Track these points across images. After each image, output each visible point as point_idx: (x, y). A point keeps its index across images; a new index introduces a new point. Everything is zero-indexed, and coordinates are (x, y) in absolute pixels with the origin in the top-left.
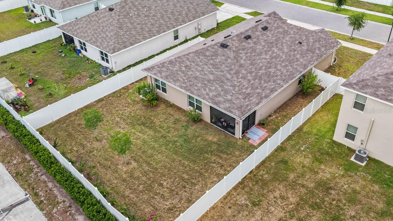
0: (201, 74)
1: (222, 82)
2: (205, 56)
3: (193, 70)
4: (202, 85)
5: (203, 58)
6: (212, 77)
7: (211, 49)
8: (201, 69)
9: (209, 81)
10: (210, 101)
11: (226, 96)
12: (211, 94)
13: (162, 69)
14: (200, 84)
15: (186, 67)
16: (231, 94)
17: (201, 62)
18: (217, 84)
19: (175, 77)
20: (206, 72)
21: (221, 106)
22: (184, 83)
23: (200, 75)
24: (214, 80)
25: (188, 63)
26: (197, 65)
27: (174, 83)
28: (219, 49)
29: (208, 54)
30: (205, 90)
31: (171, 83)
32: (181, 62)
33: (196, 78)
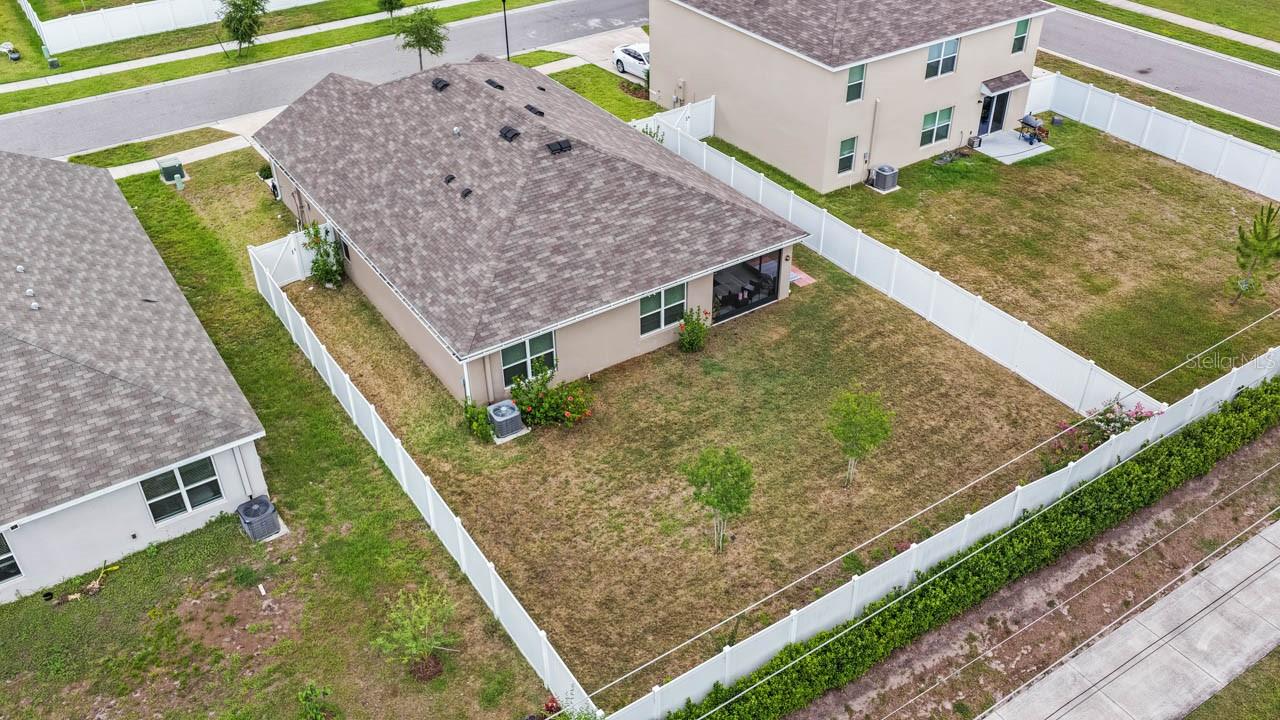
0: (616, 235)
1: (682, 209)
2: (555, 197)
3: (583, 243)
4: (657, 249)
5: (558, 205)
6: (646, 221)
7: (544, 176)
8: (597, 226)
9: (653, 230)
10: (721, 258)
11: (729, 225)
12: (700, 246)
13: (512, 307)
14: (649, 251)
15: (556, 250)
16: (727, 214)
17: (570, 215)
18: (677, 221)
19: (573, 290)
20: (619, 223)
21: (750, 248)
22: (616, 280)
23: (618, 239)
24: (660, 222)
25: (551, 241)
26: (574, 227)
27: (597, 303)
28: (559, 161)
29: (554, 189)
30: (676, 251)
31: (592, 308)
32: (529, 253)
33: (619, 249)
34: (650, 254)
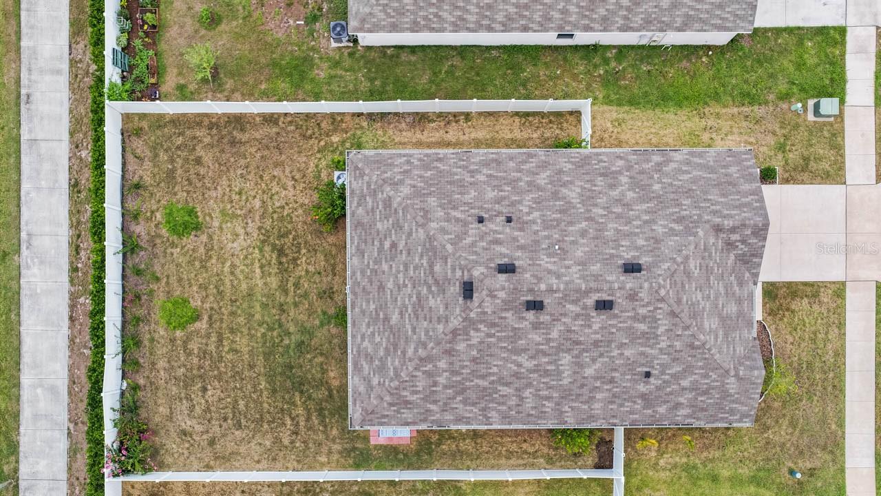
0: (391, 291)
1: (395, 349)
2: (431, 266)
3: (394, 266)
4: (374, 313)
5: (425, 264)
6: (395, 318)
7: (449, 267)
8: (402, 282)
9: (387, 319)
10: (355, 353)
11: (374, 374)
12: (366, 343)
13: (368, 198)
14: (374, 307)
15: (394, 245)
16: (382, 380)
17: (416, 268)
18: (388, 340)
19: (366, 242)
20: (399, 299)
21: (355, 377)
22: (363, 272)
23: (389, 293)
24: (391, 328)
25: (401, 246)
26: (406, 266)
27: (353, 251)
28: (458, 284)
29: (437, 268)
30: (368, 325)
31: (351, 246)
32: (398, 226)
33: (381, 288)
34: (372, 307)
